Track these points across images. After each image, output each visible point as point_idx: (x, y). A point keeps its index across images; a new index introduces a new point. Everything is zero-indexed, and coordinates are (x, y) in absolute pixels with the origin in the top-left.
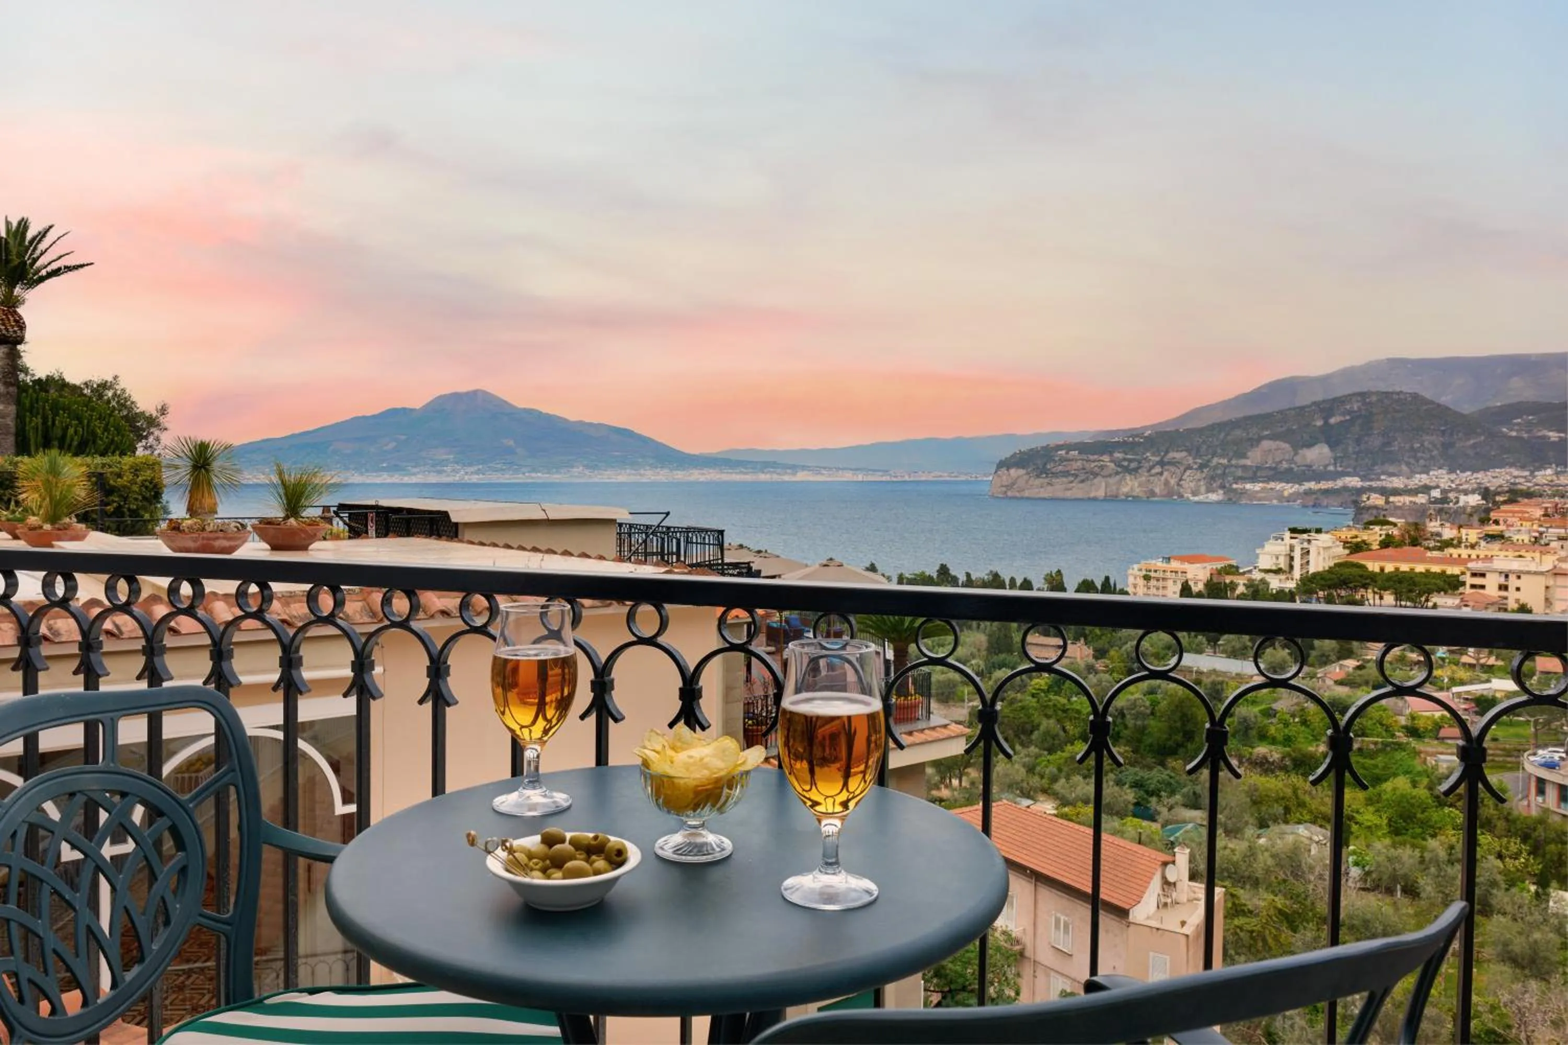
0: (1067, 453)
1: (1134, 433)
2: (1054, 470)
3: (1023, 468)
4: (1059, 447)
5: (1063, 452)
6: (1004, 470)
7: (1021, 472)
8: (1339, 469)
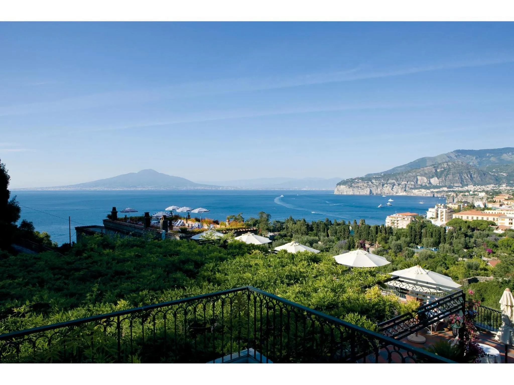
0: (358, 181)
1: (378, 174)
2: (354, 186)
3: (345, 185)
4: (355, 179)
5: (357, 180)
6: (339, 186)
7: (344, 186)
8: (441, 185)
